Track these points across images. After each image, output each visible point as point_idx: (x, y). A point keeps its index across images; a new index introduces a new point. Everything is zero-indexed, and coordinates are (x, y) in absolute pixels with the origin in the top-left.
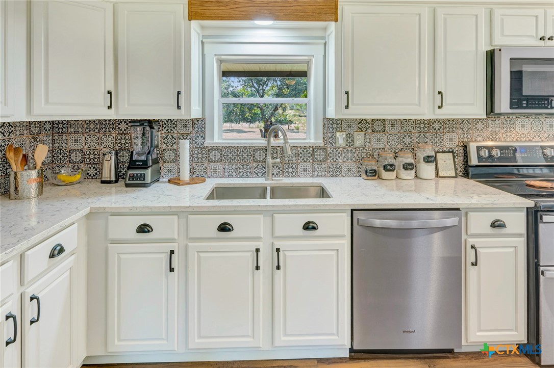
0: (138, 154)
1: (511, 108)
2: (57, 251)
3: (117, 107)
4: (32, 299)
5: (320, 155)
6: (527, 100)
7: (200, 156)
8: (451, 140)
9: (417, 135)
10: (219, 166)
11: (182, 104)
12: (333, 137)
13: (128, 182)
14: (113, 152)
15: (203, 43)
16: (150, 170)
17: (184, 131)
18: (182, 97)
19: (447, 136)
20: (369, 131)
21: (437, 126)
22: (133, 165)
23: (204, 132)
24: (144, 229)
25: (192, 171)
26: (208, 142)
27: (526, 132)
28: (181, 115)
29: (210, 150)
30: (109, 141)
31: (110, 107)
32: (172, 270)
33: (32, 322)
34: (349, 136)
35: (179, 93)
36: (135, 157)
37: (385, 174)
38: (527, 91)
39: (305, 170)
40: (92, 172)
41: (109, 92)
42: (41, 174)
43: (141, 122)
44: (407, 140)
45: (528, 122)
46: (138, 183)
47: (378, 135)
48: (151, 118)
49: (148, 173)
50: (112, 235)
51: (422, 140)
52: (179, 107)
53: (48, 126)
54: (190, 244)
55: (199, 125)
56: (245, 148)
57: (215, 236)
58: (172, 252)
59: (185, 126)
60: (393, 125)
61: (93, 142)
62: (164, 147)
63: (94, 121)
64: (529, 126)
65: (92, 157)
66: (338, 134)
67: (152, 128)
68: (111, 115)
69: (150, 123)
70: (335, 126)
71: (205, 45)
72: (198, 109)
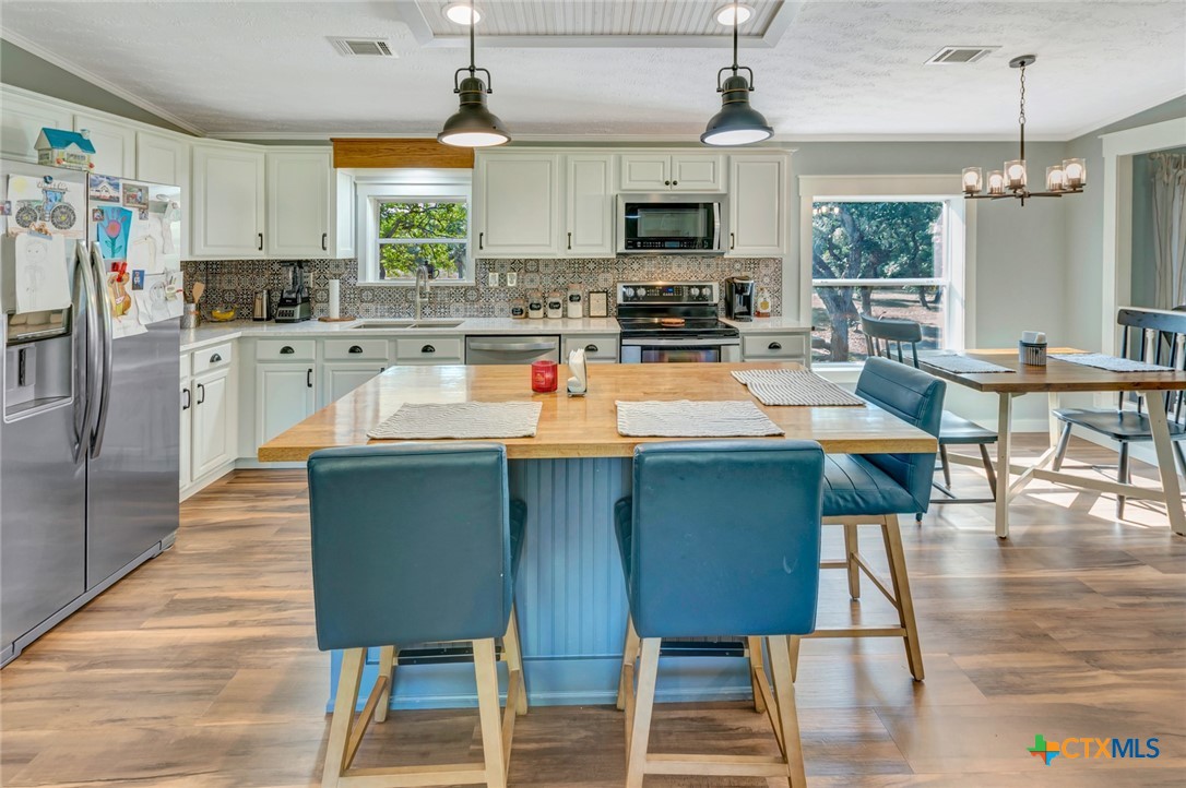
0: (289, 292)
1: (626, 248)
2: (215, 359)
3: (268, 249)
4: (199, 386)
5: (472, 295)
6: (642, 241)
7: (352, 296)
8: (606, 280)
9: (571, 275)
10: (372, 306)
11: (327, 245)
12: (486, 277)
13: (278, 318)
14: (265, 292)
15: (355, 184)
16: (299, 307)
17: (337, 272)
18: (328, 239)
19: (601, 277)
20: (523, 271)
21: (591, 266)
22: (283, 302)
23: (356, 273)
24: (286, 350)
25: (343, 311)
26: (360, 283)
27: (682, 273)
28: (327, 255)
29: (362, 289)
30: (262, 281)
31: (261, 249)
32: (310, 385)
33: (199, 402)
34: (502, 276)
35: (324, 235)
36: (285, 295)
37: (533, 314)
38: (642, 233)
39: (457, 310)
40: (245, 312)
41: (260, 235)
42: (199, 308)
43: (291, 263)
44: (561, 280)
45: (684, 262)
46: (288, 320)
47: (532, 275)
48: (300, 258)
49: (298, 310)
50: (259, 356)
51: (576, 280)
52: (324, 248)
53: (202, 267)
54: (326, 364)
55: (351, 265)
56: (397, 288)
57: (346, 357)
58: (310, 370)
59: (337, 266)
60: (546, 265)
61: (246, 282)
62: (317, 287)
63: (248, 261)
64: (685, 266)
65: (245, 297)
66: (491, 274)
67: (301, 267)
68: (262, 255)
69: (300, 263)
70: (487, 266)
71: (358, 187)
72: (349, 249)
